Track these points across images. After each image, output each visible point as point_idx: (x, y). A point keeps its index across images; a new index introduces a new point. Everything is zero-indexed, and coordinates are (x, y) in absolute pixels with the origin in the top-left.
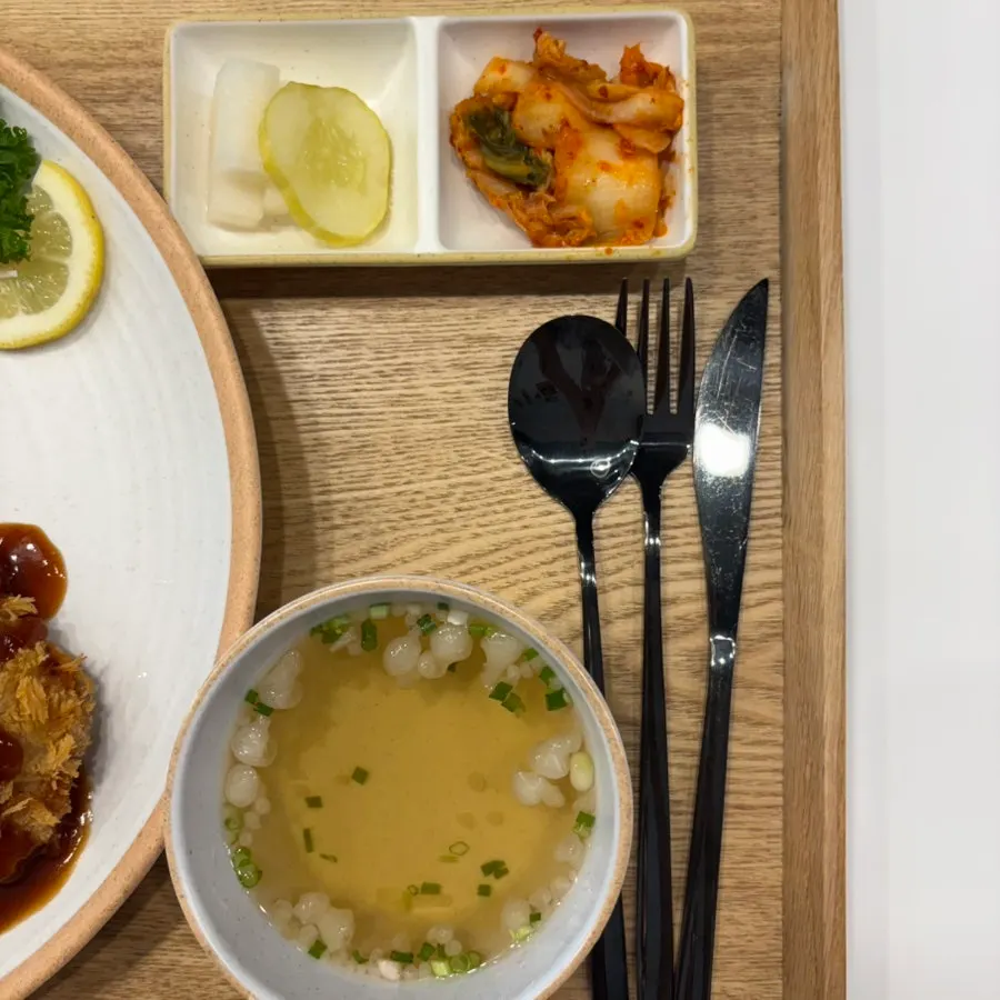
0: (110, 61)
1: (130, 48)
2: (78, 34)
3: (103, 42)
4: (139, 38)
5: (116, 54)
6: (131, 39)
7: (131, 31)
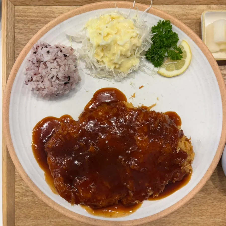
0: (180, 18)
1: (184, 16)
2: (173, 13)
3: (178, 15)
4: (185, 14)
5: (181, 17)
6: (183, 14)
7: (184, 12)
